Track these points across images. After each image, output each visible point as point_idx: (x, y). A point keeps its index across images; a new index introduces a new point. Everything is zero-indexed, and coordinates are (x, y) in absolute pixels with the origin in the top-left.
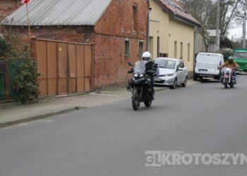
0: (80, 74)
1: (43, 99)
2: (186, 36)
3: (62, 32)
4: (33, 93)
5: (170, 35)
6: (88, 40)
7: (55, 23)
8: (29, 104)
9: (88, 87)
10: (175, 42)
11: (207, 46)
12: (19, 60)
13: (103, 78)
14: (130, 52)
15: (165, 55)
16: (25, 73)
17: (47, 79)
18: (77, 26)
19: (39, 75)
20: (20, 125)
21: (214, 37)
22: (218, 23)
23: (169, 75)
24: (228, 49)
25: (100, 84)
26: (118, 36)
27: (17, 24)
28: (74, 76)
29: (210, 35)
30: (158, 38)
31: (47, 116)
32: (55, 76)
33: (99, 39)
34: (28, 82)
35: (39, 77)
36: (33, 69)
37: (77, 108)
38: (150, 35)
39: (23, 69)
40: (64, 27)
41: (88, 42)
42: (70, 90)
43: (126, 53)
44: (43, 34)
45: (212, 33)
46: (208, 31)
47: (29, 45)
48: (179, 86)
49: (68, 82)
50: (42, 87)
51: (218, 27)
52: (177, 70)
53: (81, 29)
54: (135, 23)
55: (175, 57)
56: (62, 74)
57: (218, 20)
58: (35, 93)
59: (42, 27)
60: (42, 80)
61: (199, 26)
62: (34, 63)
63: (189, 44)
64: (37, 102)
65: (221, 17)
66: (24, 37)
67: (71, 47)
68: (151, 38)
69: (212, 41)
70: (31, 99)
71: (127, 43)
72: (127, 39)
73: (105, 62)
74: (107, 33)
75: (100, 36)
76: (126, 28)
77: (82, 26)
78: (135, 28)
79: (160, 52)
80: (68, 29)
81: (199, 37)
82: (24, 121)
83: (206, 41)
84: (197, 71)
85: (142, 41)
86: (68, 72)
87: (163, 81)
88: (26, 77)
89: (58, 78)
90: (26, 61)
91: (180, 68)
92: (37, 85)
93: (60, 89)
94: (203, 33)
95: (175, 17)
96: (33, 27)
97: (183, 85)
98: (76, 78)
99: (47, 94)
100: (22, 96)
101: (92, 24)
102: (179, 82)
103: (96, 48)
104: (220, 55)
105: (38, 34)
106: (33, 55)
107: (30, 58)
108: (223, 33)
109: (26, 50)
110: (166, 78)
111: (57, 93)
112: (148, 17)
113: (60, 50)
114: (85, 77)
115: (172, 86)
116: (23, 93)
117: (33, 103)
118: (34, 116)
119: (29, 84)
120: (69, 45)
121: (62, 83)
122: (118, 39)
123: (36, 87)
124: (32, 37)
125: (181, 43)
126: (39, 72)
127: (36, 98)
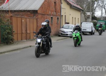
0: (32, 31)
1: (16, 42)
2: (77, 15)
3: (24, 13)
5: (70, 15)
6: (35, 17)
7: (21, 9)
8: (10, 44)
10: (73, 17)
11: (86, 19)
12: (5, 25)
14: (53, 22)
15: (68, 23)
16: (8, 31)
17: (17, 34)
18: (30, 11)
19: (14, 32)
21: (89, 16)
22: (91, 9)
24: (95, 21)
28: (29, 32)
29: (87, 14)
30: (65, 16)
31: (17, 50)
32: (21, 32)
33: (40, 16)
34: (9, 35)
35: (14, 33)
36: (11, 29)
37: (30, 46)
38: (62, 14)
39: (7, 29)
40: (24, 11)
41: (35, 18)
42: (27, 38)
43: (51, 22)
44: (15, 14)
45: (88, 14)
46: (87, 13)
47: (9, 19)
49: (26, 35)
50: (15, 37)
51: (91, 11)
53: (32, 12)
54: (55, 9)
55: (73, 24)
56: (24, 31)
57: (91, 8)
58: (12, 40)
59: (15, 11)
60: (15, 34)
61: (83, 11)
62: (12, 27)
63: (78, 19)
64: (13, 44)
65: (92, 7)
66: (7, 15)
67: (28, 20)
68: (62, 16)
69: (88, 17)
70: (10, 42)
71: (52, 18)
72: (52, 16)
74: (43, 14)
75: (40, 15)
76: (52, 11)
77: (32, 10)
78: (55, 12)
79: (66, 22)
80: (26, 12)
81: (83, 15)
82: (8, 52)
83: (86, 17)
85: (58, 17)
86: (26, 30)
87: (67, 35)
88: (8, 33)
89: (22, 33)
90: (8, 26)
93: (23, 38)
94: (84, 14)
95: (72, 7)
96: (11, 11)
99: (18, 40)
100: (7, 41)
101: (37, 10)
103: (39, 20)
104: (92, 23)
105: (13, 14)
106: (11, 23)
108: (93, 14)
109: (8, 21)
110: (69, 33)
111: (22, 40)
112: (61, 7)
113: (23, 21)
114: (34, 33)
116: (7, 40)
117: (11, 44)
119: (9, 36)
121: (24, 35)
122: (48, 16)
123: (13, 37)
124: (11, 15)
125: (75, 18)
126: (14, 31)
127: (13, 42)
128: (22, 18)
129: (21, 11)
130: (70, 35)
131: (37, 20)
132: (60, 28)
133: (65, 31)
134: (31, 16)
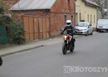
0: (44, 30)
1: (28, 42)
2: (93, 12)
3: (36, 12)
4: (23, 40)
5: (85, 12)
6: (47, 16)
7: (33, 8)
9: (48, 36)
10: (88, 15)
12: (16, 26)
13: (55, 32)
15: (83, 21)
16: (19, 31)
17: (29, 33)
18: (43, 10)
19: (25, 32)
20: (16, 54)
23: (85, 30)
25: (53, 35)
26: (61, 13)
27: (17, 10)
30: (80, 13)
32: (33, 32)
33: (52, 15)
34: (21, 35)
35: (25, 33)
36: (22, 29)
37: (42, 46)
38: (76, 12)
40: (37, 10)
42: (40, 38)
43: (65, 21)
44: (28, 13)
48: (90, 35)
49: (39, 34)
50: (27, 37)
52: (88, 27)
54: (69, 7)
55: (88, 22)
56: (36, 31)
59: (27, 10)
60: (27, 34)
61: (99, 7)
62: (23, 27)
64: (25, 44)
68: (77, 13)
70: (22, 42)
71: (65, 16)
72: (65, 15)
73: (55, 25)
74: (56, 12)
76: (65, 10)
77: (45, 9)
78: (69, 10)
79: (81, 20)
80: (39, 11)
81: (100, 12)
82: (18, 52)
83: (103, 14)
84: (98, 27)
85: (72, 15)
86: (39, 30)
87: (82, 33)
88: (20, 33)
89: (34, 33)
90: (19, 26)
91: (90, 27)
92: (25, 36)
94: (101, 10)
97: (91, 34)
98: (43, 33)
99: (30, 40)
100: (18, 41)
101: (49, 8)
102: (89, 33)
103: (51, 19)
106: (23, 23)
107: (21, 24)
109: (19, 21)
110: (83, 31)
111: (34, 40)
112: (75, 4)
113: (35, 20)
114: (46, 32)
115: (86, 35)
117: (23, 44)
118: (22, 50)
120: (39, 18)
121: (36, 35)
122: (61, 14)
123: (24, 37)
124: (22, 15)
125: (91, 15)
126: (25, 30)
127: (24, 42)
128: (34, 18)
129: (33, 10)
130: (84, 33)
131: (49, 19)
132: (75, 26)
133: (80, 29)
134: (43, 15)
